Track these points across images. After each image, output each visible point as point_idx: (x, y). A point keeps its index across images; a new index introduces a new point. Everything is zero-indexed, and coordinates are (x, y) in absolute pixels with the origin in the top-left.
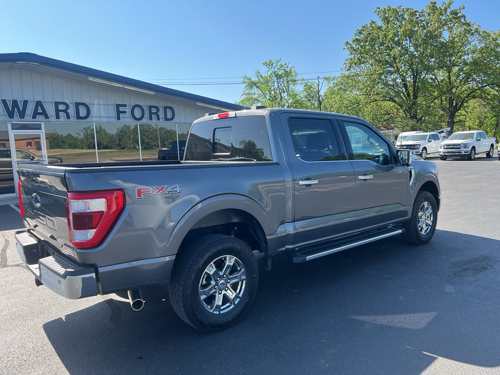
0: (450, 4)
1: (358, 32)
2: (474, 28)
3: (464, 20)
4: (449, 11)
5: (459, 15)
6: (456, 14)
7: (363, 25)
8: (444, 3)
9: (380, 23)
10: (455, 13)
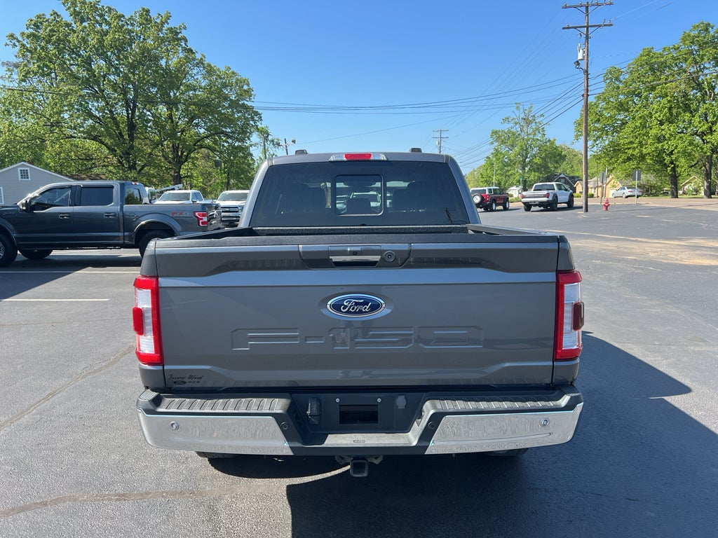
0: (168, 18)
1: (33, 22)
2: (198, 56)
3: (185, 44)
4: (166, 26)
5: (179, 36)
6: (177, 34)
7: (38, 14)
8: (159, 15)
9: (67, 17)
10: (174, 32)
